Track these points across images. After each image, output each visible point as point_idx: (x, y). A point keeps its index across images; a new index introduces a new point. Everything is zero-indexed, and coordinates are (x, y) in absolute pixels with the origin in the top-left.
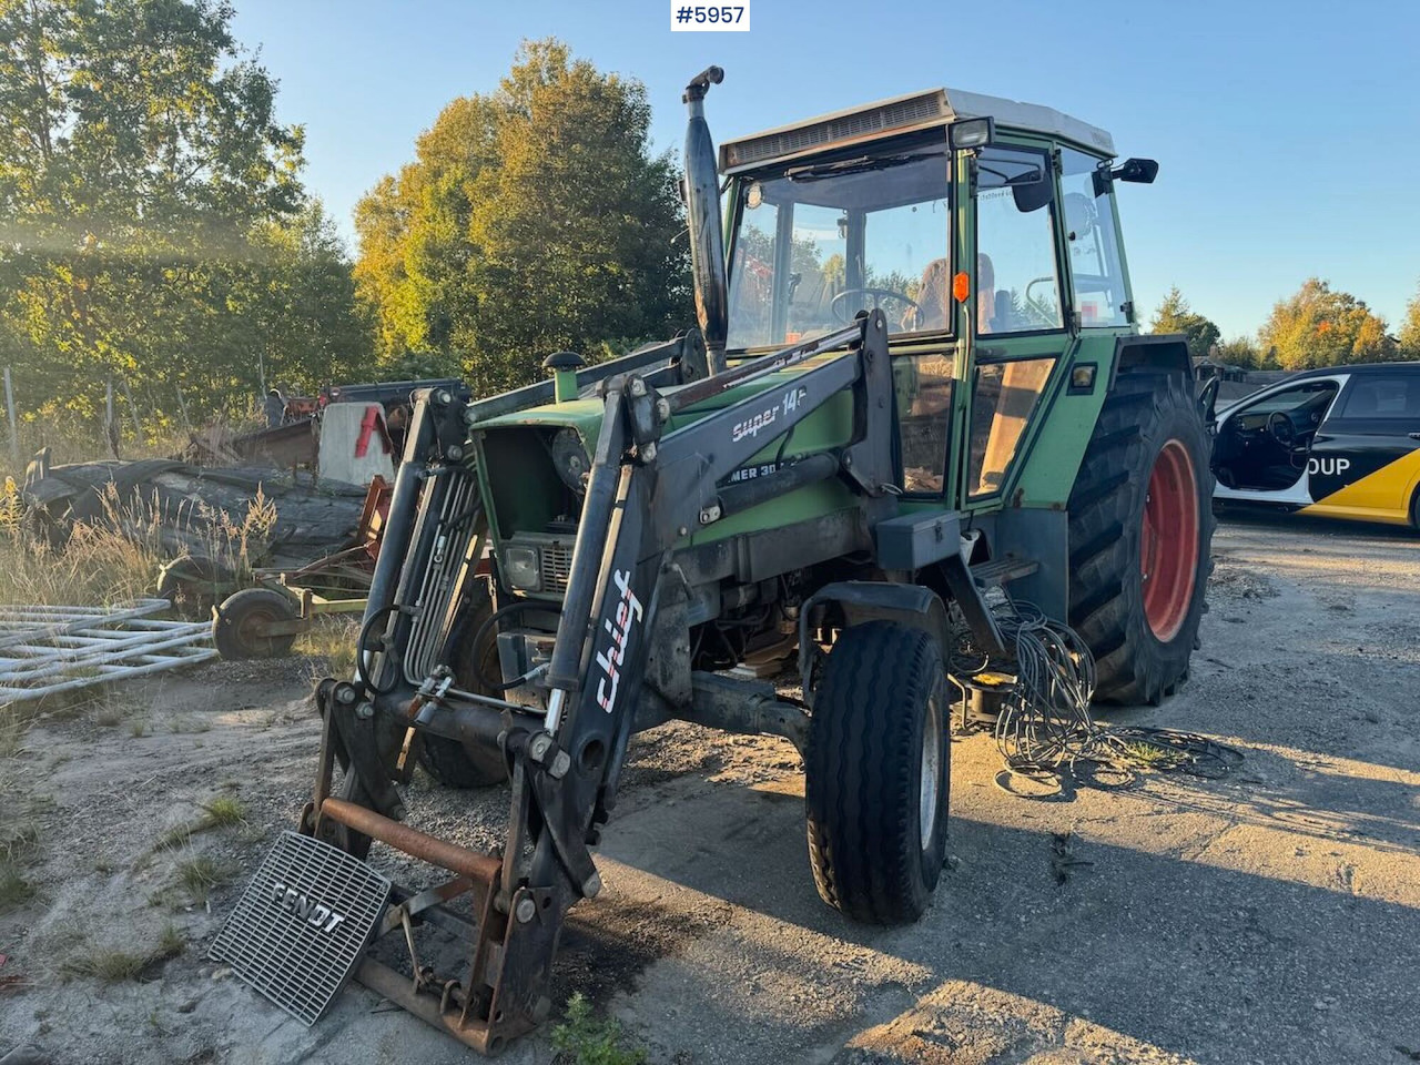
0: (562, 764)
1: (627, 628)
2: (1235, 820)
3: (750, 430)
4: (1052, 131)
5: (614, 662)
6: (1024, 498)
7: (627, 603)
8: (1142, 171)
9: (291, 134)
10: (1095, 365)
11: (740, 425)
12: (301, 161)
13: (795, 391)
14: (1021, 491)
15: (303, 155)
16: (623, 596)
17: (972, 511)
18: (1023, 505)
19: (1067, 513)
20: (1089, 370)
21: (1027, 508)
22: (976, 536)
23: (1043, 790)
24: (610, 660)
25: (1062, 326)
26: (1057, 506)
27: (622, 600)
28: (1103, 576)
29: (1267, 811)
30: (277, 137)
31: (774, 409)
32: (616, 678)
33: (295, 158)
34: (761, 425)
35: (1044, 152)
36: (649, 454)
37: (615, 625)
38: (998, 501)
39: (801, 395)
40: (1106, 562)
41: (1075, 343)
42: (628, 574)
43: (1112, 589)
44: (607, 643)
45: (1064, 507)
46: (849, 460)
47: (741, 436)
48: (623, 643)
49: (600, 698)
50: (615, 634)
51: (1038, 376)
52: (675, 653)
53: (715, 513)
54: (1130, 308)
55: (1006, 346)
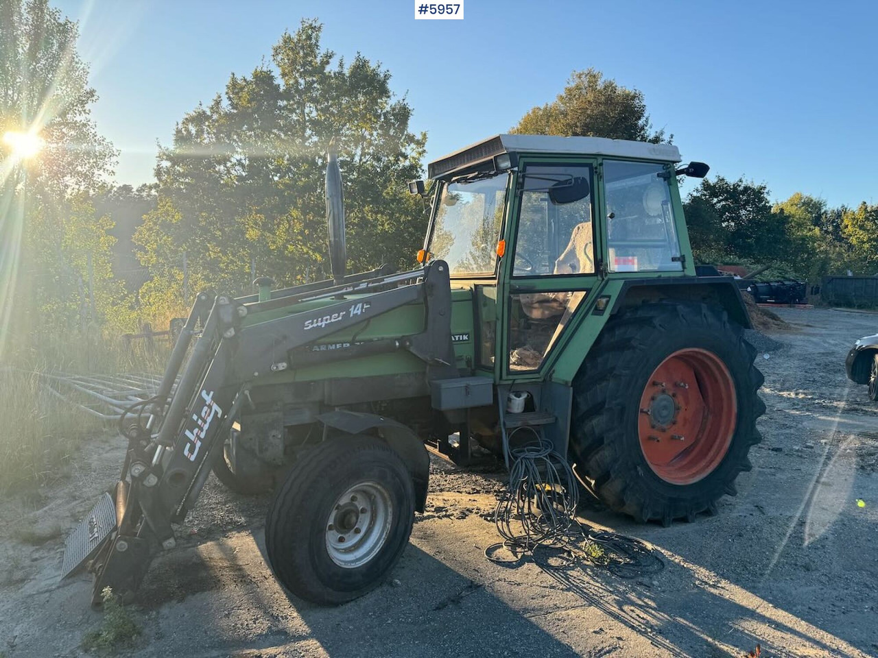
0: (151, 481)
1: (209, 420)
2: (592, 603)
3: (319, 324)
4: (594, 152)
5: (198, 436)
6: (554, 376)
7: (210, 407)
8: (695, 170)
9: (419, 137)
10: (609, 297)
11: (310, 321)
12: (424, 151)
13: (361, 304)
14: (554, 371)
15: (424, 148)
16: (207, 403)
17: (515, 380)
18: (553, 380)
19: (571, 388)
20: (604, 300)
21: (556, 383)
22: (524, 396)
23: (510, 558)
24: (195, 434)
25: (593, 272)
26: (567, 383)
27: (206, 405)
28: (597, 431)
29: (623, 603)
30: (411, 139)
31: (341, 314)
32: (198, 444)
33: (420, 150)
34: (329, 321)
35: (590, 166)
36: (229, 334)
37: (200, 417)
38: (537, 375)
39: (365, 307)
40: (597, 423)
41: (604, 282)
42: (212, 393)
43: (598, 442)
44: (193, 426)
45: (570, 384)
46: (408, 344)
47: (311, 326)
48: (206, 427)
49: (186, 452)
50: (200, 422)
52: (271, 438)
53: (283, 366)
54: (682, 259)
55: (539, 284)
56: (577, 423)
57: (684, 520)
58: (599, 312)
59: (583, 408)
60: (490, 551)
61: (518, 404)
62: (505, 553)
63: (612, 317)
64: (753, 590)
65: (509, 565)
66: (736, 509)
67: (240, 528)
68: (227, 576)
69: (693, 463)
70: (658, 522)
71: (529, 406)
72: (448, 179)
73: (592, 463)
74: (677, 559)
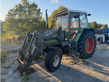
0: (28, 57)
2: (85, 68)
3: (47, 35)
8: (89, 15)
10: (81, 31)
12: (42, 15)
17: (70, 42)
21: (75, 42)
23: (72, 64)
26: (77, 42)
29: (88, 68)
30: (41, 13)
32: (33, 52)
35: (78, 14)
36: (36, 37)
40: (81, 46)
41: (80, 29)
43: (81, 49)
48: (34, 50)
51: (76, 31)
52: (41, 51)
53: (43, 41)
54: (88, 26)
55: (73, 29)
56: (78, 47)
57: (89, 58)
58: (80, 33)
59: (79, 45)
60: (69, 63)
61: (70, 45)
62: (71, 63)
63: (82, 33)
64: (102, 65)
65: (72, 65)
66: (94, 56)
67: (35, 63)
68: (37, 70)
69: (90, 51)
70: (87, 58)
71: (71, 45)
72: (58, 16)
73: (80, 51)
74: (91, 62)
